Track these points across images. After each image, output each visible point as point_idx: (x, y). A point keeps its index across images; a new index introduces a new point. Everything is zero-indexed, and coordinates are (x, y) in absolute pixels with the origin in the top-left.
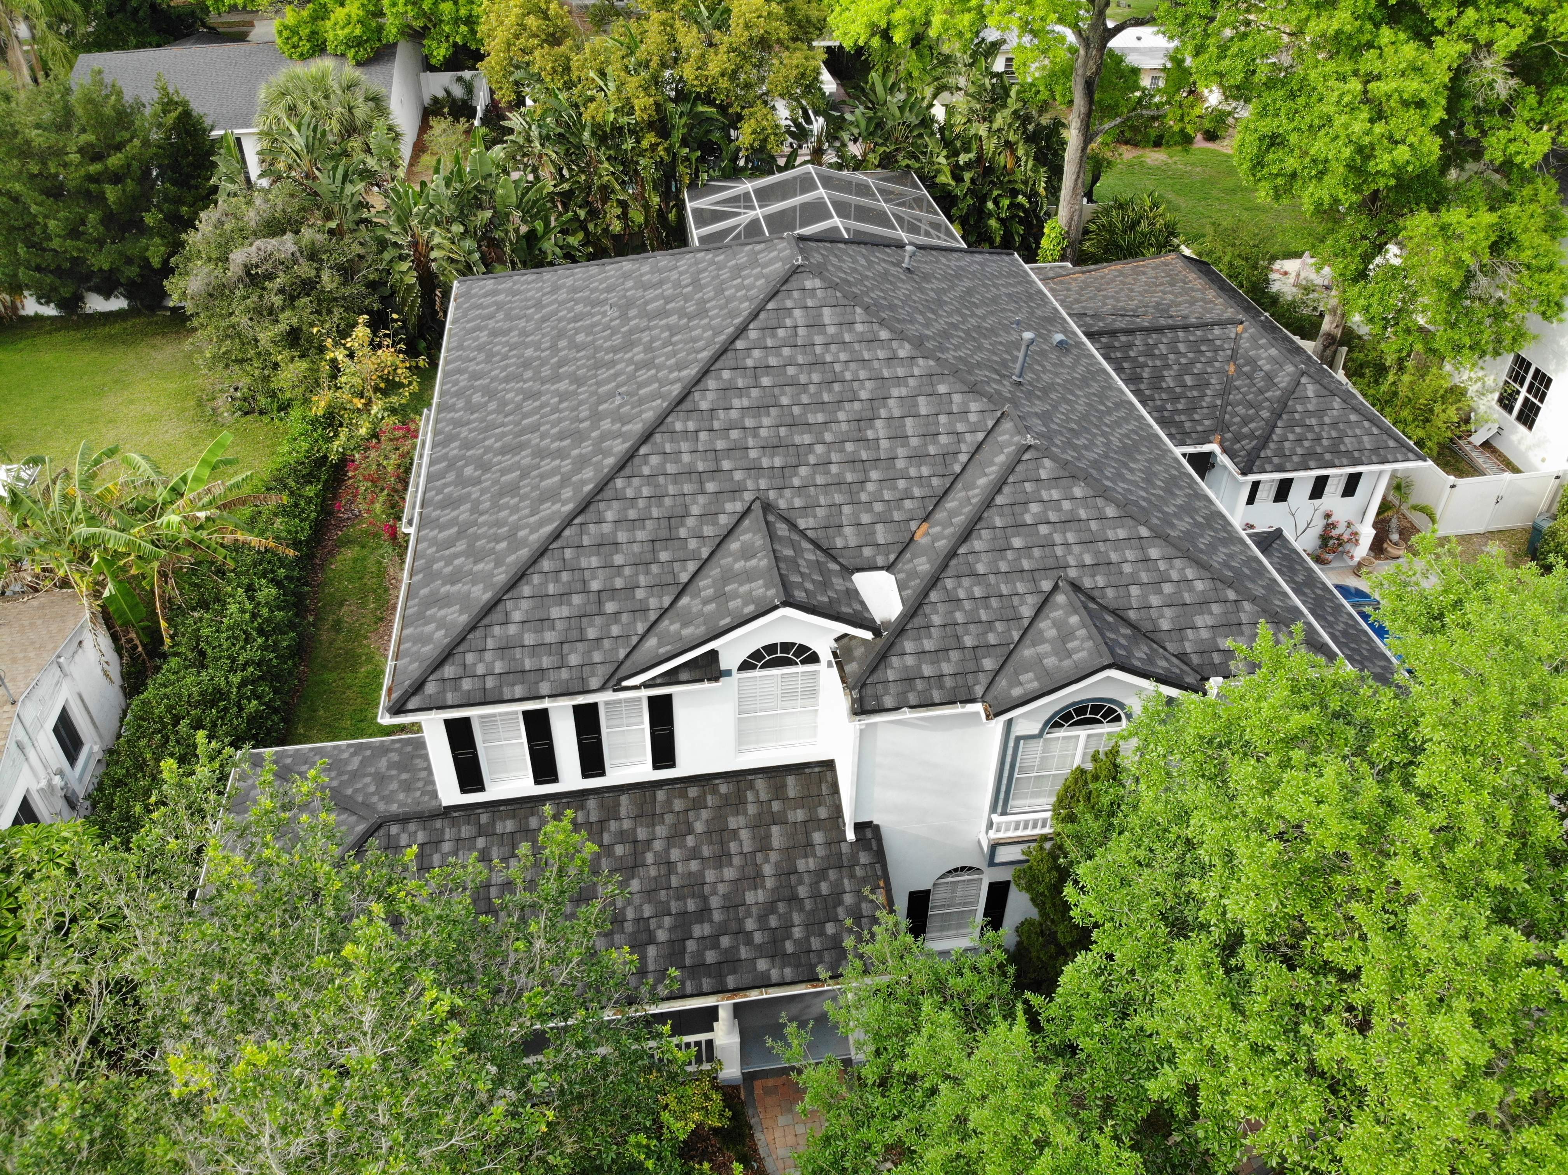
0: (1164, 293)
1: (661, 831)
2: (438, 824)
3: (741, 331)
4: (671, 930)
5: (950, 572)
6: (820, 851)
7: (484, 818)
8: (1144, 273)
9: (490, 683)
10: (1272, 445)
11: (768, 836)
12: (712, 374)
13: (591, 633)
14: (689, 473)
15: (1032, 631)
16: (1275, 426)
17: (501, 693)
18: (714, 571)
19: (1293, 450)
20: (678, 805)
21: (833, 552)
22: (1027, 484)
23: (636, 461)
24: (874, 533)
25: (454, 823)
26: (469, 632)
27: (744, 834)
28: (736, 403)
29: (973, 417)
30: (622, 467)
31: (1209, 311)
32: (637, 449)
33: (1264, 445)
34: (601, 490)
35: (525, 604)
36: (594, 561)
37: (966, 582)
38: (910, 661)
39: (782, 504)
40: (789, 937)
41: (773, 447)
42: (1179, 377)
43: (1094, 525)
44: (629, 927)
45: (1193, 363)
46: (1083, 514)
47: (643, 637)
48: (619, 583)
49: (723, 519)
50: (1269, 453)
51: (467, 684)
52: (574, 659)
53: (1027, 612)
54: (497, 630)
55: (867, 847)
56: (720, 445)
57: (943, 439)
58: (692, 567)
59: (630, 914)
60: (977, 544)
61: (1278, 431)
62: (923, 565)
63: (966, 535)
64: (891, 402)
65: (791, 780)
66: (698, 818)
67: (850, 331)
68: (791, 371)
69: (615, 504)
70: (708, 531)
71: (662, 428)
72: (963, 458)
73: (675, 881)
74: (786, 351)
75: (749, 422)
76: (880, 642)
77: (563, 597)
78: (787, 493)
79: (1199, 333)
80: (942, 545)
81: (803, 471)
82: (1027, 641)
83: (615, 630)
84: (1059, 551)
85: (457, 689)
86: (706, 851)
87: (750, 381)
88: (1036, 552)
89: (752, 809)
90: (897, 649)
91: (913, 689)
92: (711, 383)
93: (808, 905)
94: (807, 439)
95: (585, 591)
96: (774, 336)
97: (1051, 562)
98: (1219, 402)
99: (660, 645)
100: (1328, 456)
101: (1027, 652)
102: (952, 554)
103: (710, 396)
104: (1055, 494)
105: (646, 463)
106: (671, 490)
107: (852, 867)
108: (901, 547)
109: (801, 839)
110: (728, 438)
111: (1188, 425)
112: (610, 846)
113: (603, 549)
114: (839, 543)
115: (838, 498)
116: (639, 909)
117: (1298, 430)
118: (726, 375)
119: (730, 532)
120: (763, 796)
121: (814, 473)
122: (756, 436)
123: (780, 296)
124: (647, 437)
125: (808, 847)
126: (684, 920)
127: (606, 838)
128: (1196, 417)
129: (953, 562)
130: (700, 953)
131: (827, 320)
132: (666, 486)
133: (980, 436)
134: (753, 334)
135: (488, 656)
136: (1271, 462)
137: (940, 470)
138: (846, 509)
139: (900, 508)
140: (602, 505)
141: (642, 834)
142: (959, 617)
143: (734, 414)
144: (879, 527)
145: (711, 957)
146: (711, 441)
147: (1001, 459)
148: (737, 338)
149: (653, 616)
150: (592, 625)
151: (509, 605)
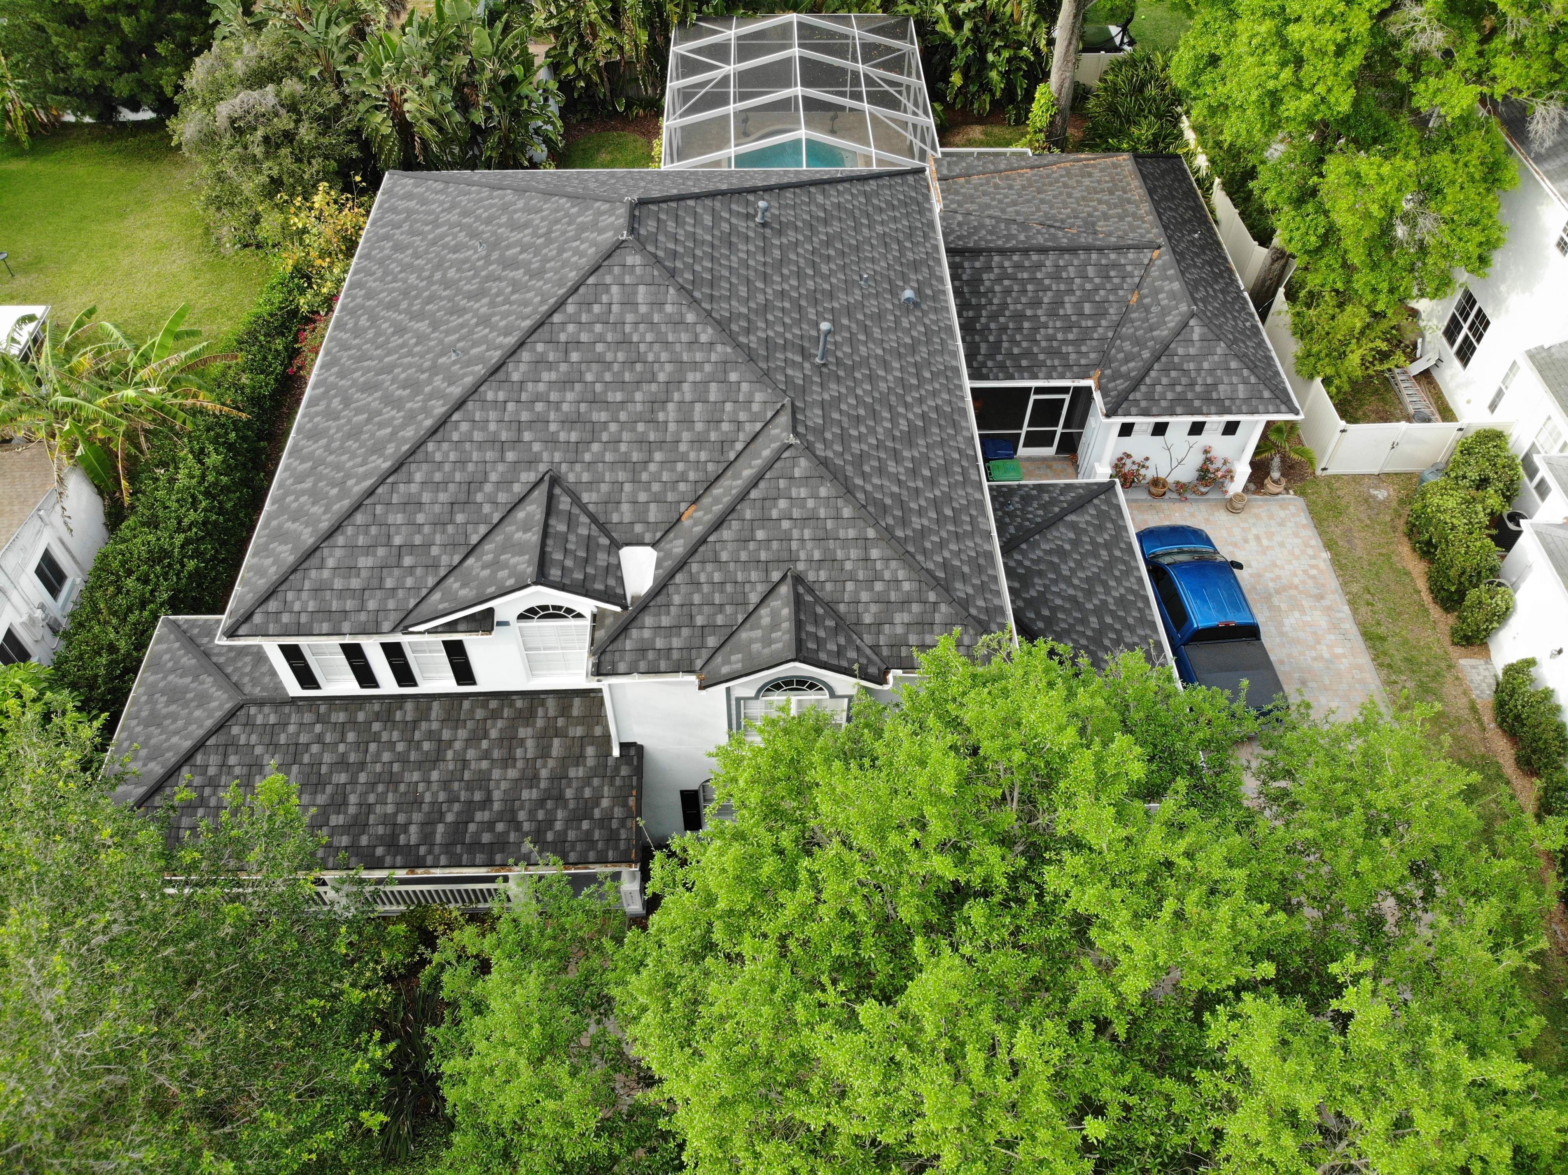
0: (1100, 202)
1: (462, 734)
2: (287, 709)
3: (561, 304)
4: (458, 814)
5: (697, 557)
6: (590, 762)
7: (323, 709)
8: (1090, 175)
9: (304, 618)
10: (1143, 388)
11: (550, 746)
12: (528, 346)
13: (389, 583)
14: (494, 441)
15: (753, 617)
16: (1150, 368)
17: (311, 628)
18: (498, 538)
19: (1163, 394)
20: (479, 714)
21: (608, 526)
22: (781, 481)
23: (448, 426)
24: (647, 511)
25: (299, 710)
26: (292, 573)
27: (530, 743)
28: (545, 376)
29: (755, 407)
30: (435, 432)
31: (1133, 229)
32: (451, 416)
33: (1134, 388)
34: (414, 452)
35: (338, 552)
36: (400, 518)
37: (709, 567)
38: (647, 634)
39: (571, 478)
40: (551, 828)
41: (571, 422)
42: (1078, 305)
43: (830, 524)
44: (425, 808)
45: (1096, 290)
46: (822, 513)
47: (431, 591)
48: (418, 540)
49: (517, 488)
50: (1138, 395)
51: (285, 618)
52: (372, 605)
53: (754, 598)
54: (313, 573)
55: (629, 763)
56: (525, 416)
57: (725, 427)
58: (483, 529)
59: (428, 798)
60: (726, 534)
61: (1153, 374)
62: (678, 546)
63: (718, 525)
64: (686, 387)
65: (577, 702)
66: (494, 726)
67: (661, 311)
68: (600, 348)
69: (425, 466)
70: (502, 498)
71: (476, 397)
72: (739, 446)
73: (467, 776)
74: (598, 328)
75: (554, 396)
76: (626, 614)
77: (369, 549)
78: (578, 467)
79: (1113, 256)
80: (699, 530)
81: (595, 447)
82: (748, 625)
83: (409, 582)
84: (794, 545)
85: (278, 621)
86: (496, 754)
87: (561, 355)
88: (775, 545)
89: (540, 723)
90: (638, 622)
91: (644, 658)
92: (525, 355)
93: (572, 805)
94: (603, 416)
95: (389, 545)
96: (589, 311)
97: (785, 555)
98: (1110, 335)
99: (442, 601)
100: (1197, 403)
101: (744, 635)
102: (703, 541)
103: (523, 367)
104: (803, 492)
105: (456, 429)
106: (475, 456)
107: (613, 778)
108: (668, 526)
109: (576, 750)
110: (532, 410)
112: (419, 743)
113: (408, 507)
114: (615, 518)
115: (621, 476)
116: (435, 795)
117: (1173, 374)
118: (540, 347)
119: (521, 500)
120: (552, 713)
121: (605, 450)
122: (558, 409)
123: (601, 270)
124: (460, 405)
125: (579, 759)
126: (470, 807)
127: (417, 736)
129: (702, 549)
130: (478, 833)
131: (640, 299)
132: (471, 453)
133: (758, 426)
134: (570, 308)
135: (305, 595)
136: (1138, 406)
137: (716, 456)
138: (627, 487)
139: (674, 489)
140: (413, 467)
141: (446, 735)
142: (697, 598)
143: (541, 387)
144: (653, 507)
145: (486, 838)
146: (517, 412)
147: (766, 453)
148: (554, 311)
149: (442, 572)
150: (390, 575)
151: (326, 551)
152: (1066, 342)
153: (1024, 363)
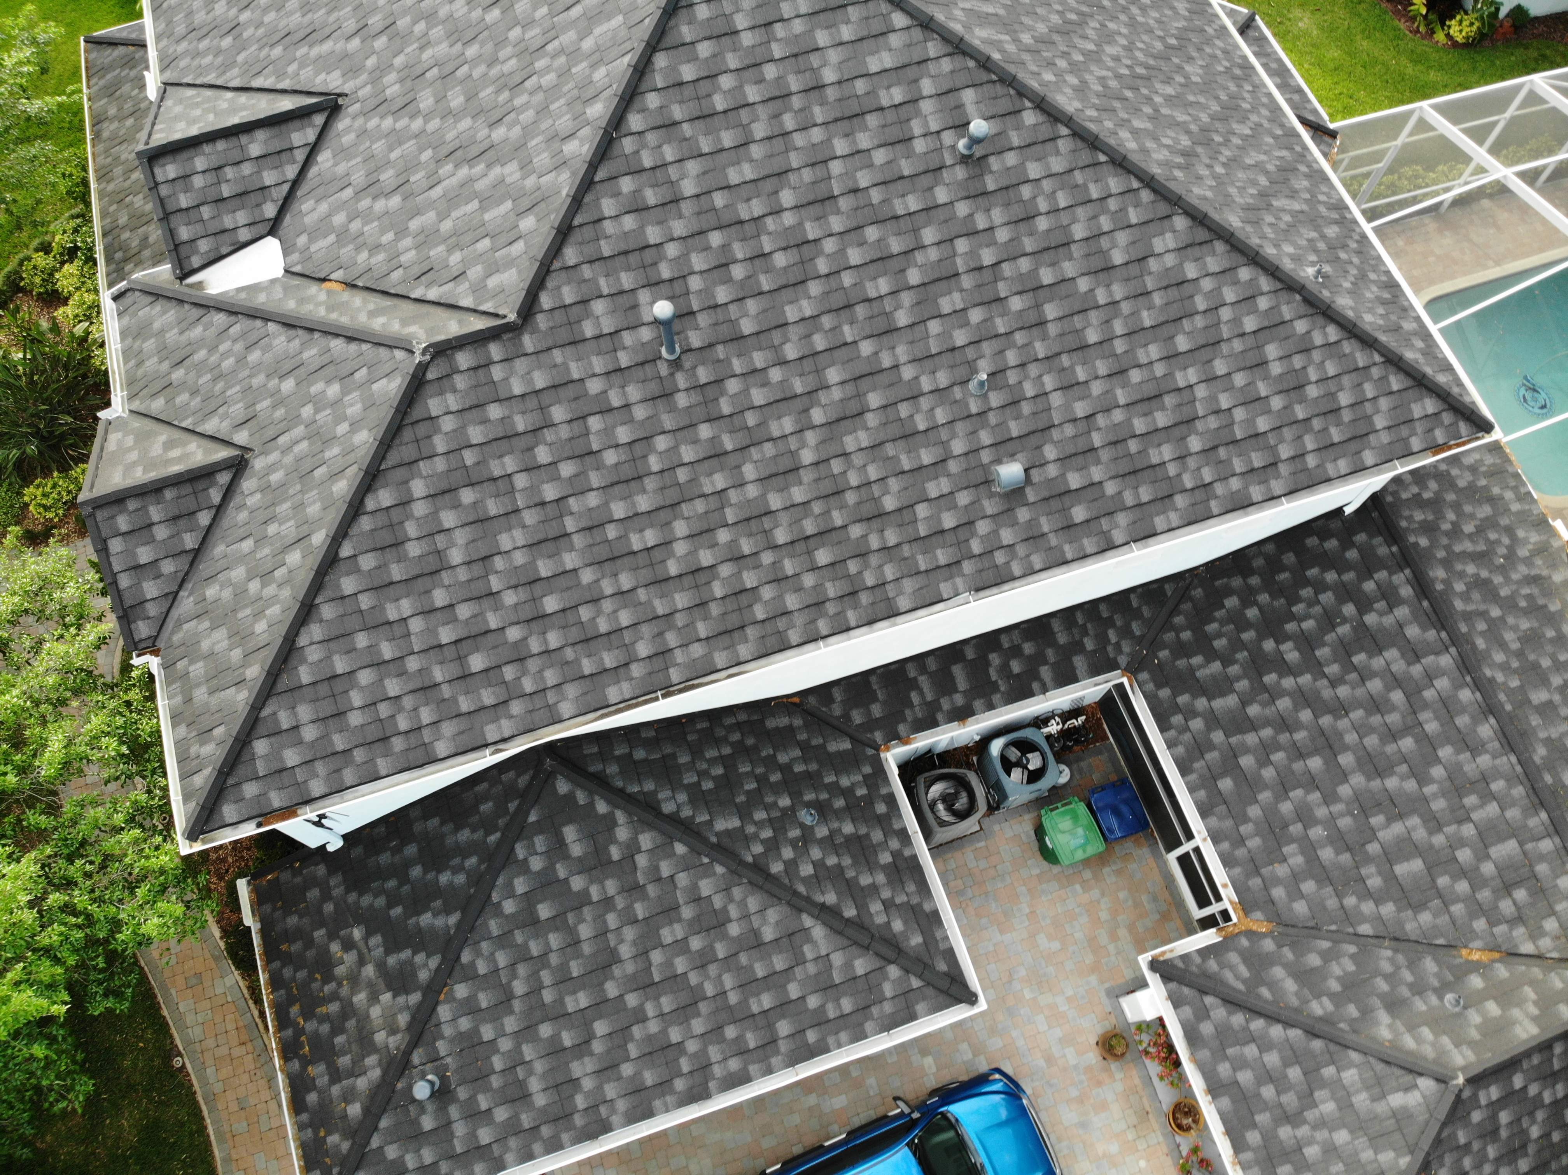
10: (1238, 1019)
16: (1288, 1024)
19: (1243, 1062)
21: (294, 204)
24: (323, 236)
33: (1232, 1002)
38: (157, 324)
41: (410, 73)
42: (1409, 847)
45: (1464, 873)
49: (319, 78)
50: (1219, 1012)
53: (212, 425)
56: (404, 23)
57: (454, 259)
60: (282, 341)
61: (1276, 1031)
63: (295, 325)
64: (495, 172)
67: (593, 67)
68: (514, 33)
75: (436, 32)
78: (359, 122)
81: (386, 123)
84: (284, 439)
88: (279, 413)
90: (167, 305)
91: (134, 339)
94: (426, 104)
97: (269, 434)
98: (1365, 929)
100: (1253, 1137)
102: (270, 318)
104: (354, 410)
108: (309, 271)
110: (414, 24)
111: (1281, 870)
114: (306, 206)
115: (358, 177)
117: (1295, 1073)
121: (386, 136)
122: (421, 48)
128: (1309, 886)
131: (602, 29)
133: (465, 301)
138: (346, 194)
144: (330, 239)
152: (1309, 849)
153: (1226, 784)
